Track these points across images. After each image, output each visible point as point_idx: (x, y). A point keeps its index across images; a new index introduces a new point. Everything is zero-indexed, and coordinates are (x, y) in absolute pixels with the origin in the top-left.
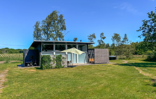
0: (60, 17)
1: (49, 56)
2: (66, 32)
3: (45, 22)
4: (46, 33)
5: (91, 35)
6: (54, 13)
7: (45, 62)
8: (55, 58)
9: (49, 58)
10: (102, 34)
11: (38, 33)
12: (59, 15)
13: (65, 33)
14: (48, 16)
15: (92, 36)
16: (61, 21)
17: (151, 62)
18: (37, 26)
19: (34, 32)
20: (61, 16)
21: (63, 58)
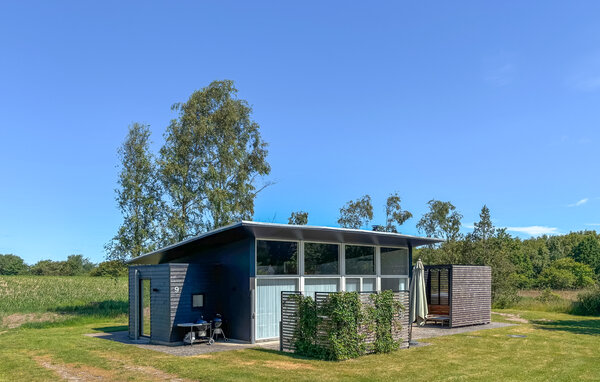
5: (355, 202)
8: (373, 305)
9: (355, 305)
10: (393, 201)
15: (358, 205)
17: (593, 318)
18: (134, 149)
21: (398, 306)
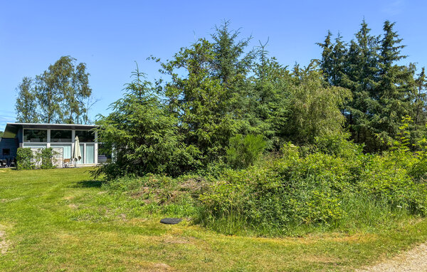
0: (78, 68)
1: (29, 149)
2: (94, 101)
3: (42, 79)
4: (45, 102)
6: (64, 61)
7: (21, 158)
8: (40, 152)
9: (29, 152)
11: (26, 102)
12: (75, 64)
13: (91, 104)
14: (50, 68)
16: (81, 77)
19: (19, 101)
20: (82, 68)
21: (56, 153)
